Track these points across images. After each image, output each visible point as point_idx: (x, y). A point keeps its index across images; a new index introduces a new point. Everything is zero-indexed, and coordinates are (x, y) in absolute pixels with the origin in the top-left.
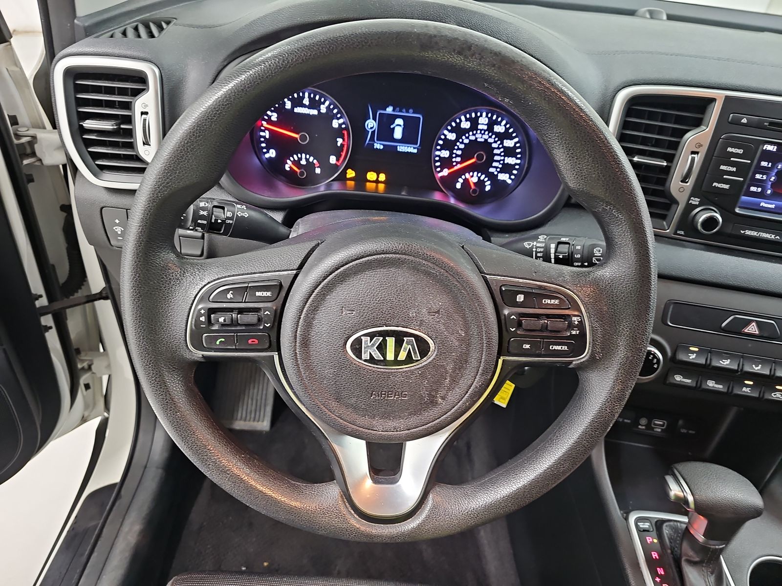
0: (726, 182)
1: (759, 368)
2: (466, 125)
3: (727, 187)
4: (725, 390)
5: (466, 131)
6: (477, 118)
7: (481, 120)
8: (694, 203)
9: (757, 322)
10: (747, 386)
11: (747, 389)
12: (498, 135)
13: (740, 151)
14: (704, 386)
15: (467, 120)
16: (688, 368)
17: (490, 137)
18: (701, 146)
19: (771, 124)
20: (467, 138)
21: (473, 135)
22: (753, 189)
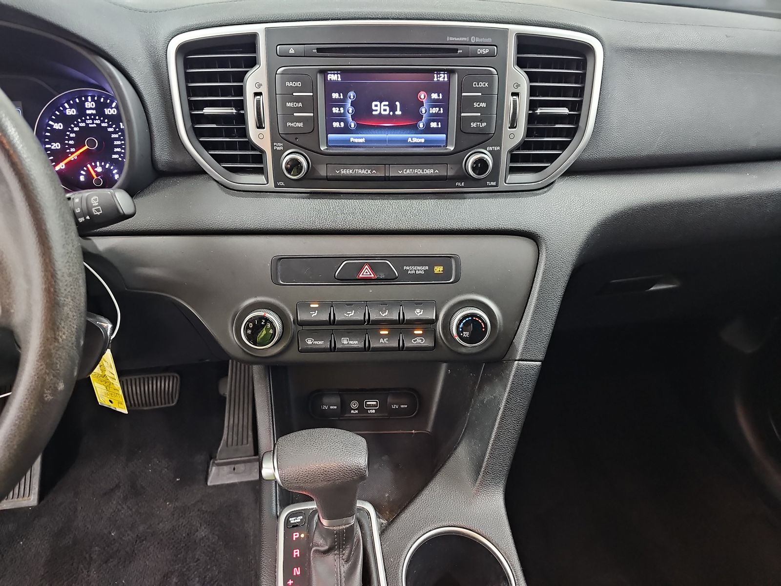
0: (299, 119)
1: (386, 314)
2: (71, 112)
3: (300, 125)
4: (361, 345)
5: (72, 118)
6: (82, 103)
7: (88, 105)
8: (278, 148)
9: (369, 264)
10: (384, 336)
11: (384, 340)
12: (110, 118)
13: (298, 84)
14: (338, 346)
15: (71, 107)
16: (314, 328)
17: (103, 122)
18: (260, 85)
19: (319, 50)
20: (77, 126)
21: (83, 121)
22: (336, 125)
